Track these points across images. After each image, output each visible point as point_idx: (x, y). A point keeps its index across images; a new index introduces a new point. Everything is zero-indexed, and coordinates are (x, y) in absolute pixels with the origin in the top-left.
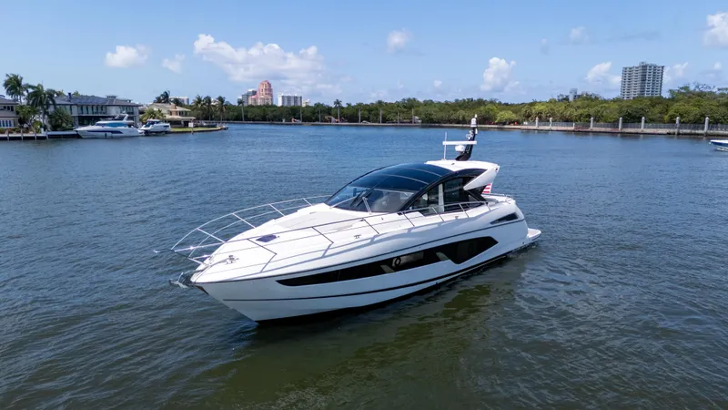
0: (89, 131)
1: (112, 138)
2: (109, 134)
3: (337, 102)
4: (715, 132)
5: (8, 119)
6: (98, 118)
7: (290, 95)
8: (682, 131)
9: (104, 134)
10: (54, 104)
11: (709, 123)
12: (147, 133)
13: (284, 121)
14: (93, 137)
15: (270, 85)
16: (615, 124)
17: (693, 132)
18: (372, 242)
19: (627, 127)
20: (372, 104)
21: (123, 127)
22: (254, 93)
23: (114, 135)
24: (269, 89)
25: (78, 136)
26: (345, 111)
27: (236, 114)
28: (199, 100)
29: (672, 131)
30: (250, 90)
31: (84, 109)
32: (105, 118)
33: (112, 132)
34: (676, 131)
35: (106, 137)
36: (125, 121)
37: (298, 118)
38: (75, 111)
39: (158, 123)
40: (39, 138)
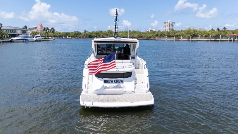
0: (17, 39)
2: (24, 41)
3: (85, 31)
4: (222, 40)
8: (211, 40)
9: (22, 40)
11: (221, 37)
12: (37, 40)
13: (64, 37)
15: (42, 25)
16: (189, 38)
17: (215, 40)
19: (193, 38)
20: (97, 32)
21: (29, 38)
22: (36, 28)
25: (11, 41)
26: (87, 34)
29: (208, 40)
30: (34, 27)
33: (25, 40)
34: (210, 39)
36: (29, 36)
37: (69, 36)
39: (39, 36)
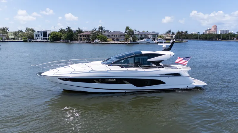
1: (147, 44)
2: (146, 43)
5: (123, 38)
6: (144, 38)
7: (224, 30)
10: (134, 34)
12: (157, 43)
13: (214, 39)
14: (141, 43)
15: (216, 26)
18: (90, 72)
21: (150, 41)
22: (210, 30)
23: (147, 43)
24: (216, 28)
25: (138, 43)
27: (196, 37)
28: (179, 32)
30: (208, 29)
31: (142, 35)
32: (146, 38)
33: (147, 42)
35: (145, 44)
36: (151, 39)
37: (220, 38)
38: (140, 36)
39: (161, 39)
40: (128, 43)
